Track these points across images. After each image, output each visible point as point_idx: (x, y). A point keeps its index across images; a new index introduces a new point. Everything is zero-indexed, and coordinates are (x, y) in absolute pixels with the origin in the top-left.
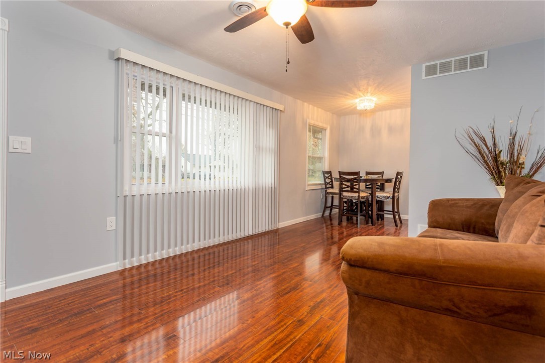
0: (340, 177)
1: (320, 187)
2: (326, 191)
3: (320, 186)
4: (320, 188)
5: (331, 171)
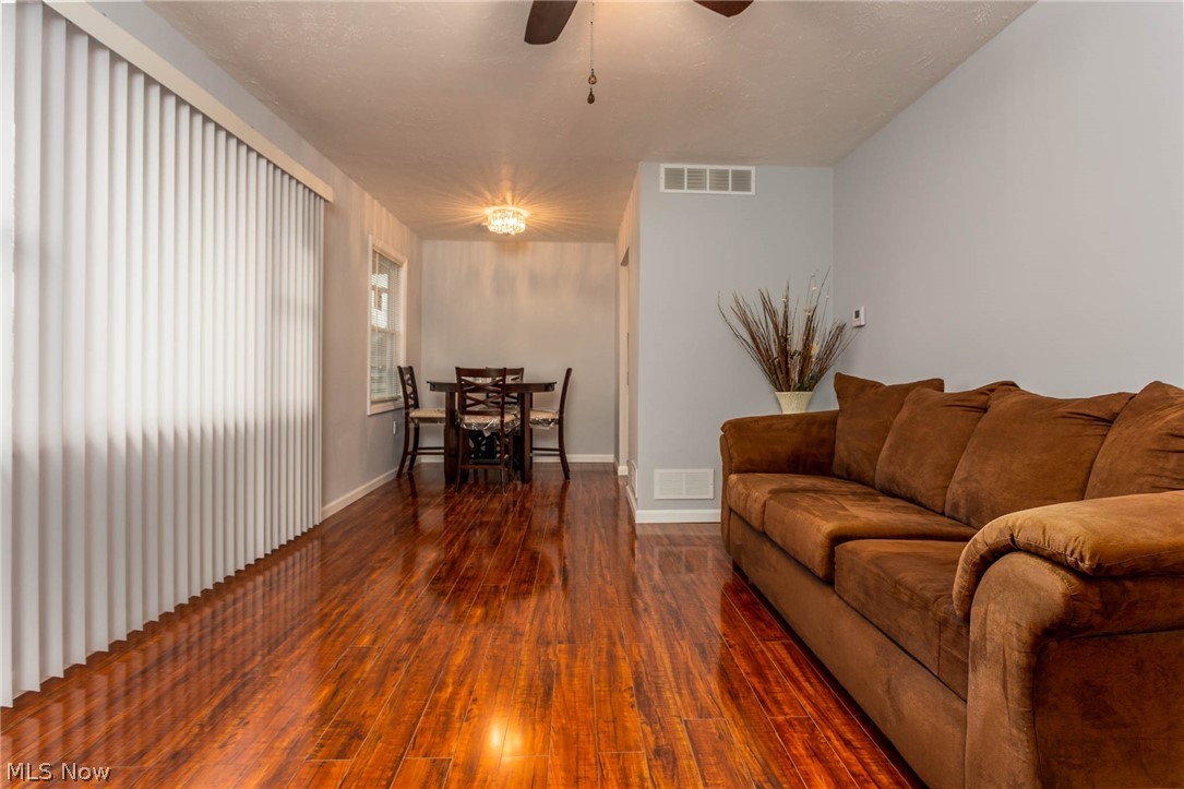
0: (460, 380)
1: (390, 406)
2: (407, 414)
3: (389, 403)
4: (393, 408)
5: (411, 368)
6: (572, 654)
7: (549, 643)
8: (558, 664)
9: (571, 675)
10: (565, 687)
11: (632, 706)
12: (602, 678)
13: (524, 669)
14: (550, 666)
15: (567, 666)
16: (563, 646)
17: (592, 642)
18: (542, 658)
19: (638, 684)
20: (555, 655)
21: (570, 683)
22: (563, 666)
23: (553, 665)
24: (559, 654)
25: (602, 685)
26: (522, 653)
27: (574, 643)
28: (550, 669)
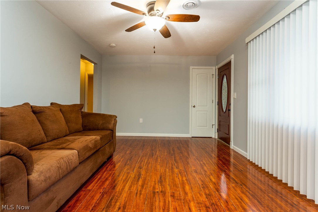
6: (154, 188)
7: (161, 192)
8: (158, 185)
9: (155, 182)
10: (156, 179)
11: (142, 175)
12: (147, 181)
13: (167, 184)
14: (161, 184)
15: (156, 184)
16: (157, 191)
17: (147, 192)
18: (163, 187)
19: (139, 179)
20: (159, 188)
21: (155, 180)
22: (157, 184)
23: (160, 184)
24: (158, 188)
25: (147, 179)
26: (169, 189)
27: (153, 192)
28: (160, 183)
